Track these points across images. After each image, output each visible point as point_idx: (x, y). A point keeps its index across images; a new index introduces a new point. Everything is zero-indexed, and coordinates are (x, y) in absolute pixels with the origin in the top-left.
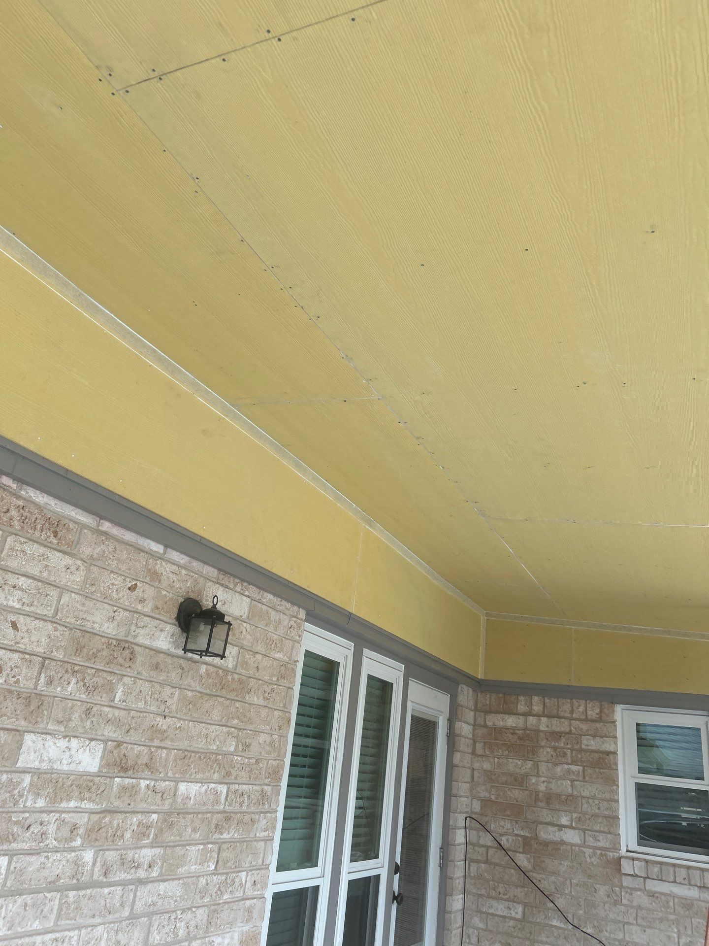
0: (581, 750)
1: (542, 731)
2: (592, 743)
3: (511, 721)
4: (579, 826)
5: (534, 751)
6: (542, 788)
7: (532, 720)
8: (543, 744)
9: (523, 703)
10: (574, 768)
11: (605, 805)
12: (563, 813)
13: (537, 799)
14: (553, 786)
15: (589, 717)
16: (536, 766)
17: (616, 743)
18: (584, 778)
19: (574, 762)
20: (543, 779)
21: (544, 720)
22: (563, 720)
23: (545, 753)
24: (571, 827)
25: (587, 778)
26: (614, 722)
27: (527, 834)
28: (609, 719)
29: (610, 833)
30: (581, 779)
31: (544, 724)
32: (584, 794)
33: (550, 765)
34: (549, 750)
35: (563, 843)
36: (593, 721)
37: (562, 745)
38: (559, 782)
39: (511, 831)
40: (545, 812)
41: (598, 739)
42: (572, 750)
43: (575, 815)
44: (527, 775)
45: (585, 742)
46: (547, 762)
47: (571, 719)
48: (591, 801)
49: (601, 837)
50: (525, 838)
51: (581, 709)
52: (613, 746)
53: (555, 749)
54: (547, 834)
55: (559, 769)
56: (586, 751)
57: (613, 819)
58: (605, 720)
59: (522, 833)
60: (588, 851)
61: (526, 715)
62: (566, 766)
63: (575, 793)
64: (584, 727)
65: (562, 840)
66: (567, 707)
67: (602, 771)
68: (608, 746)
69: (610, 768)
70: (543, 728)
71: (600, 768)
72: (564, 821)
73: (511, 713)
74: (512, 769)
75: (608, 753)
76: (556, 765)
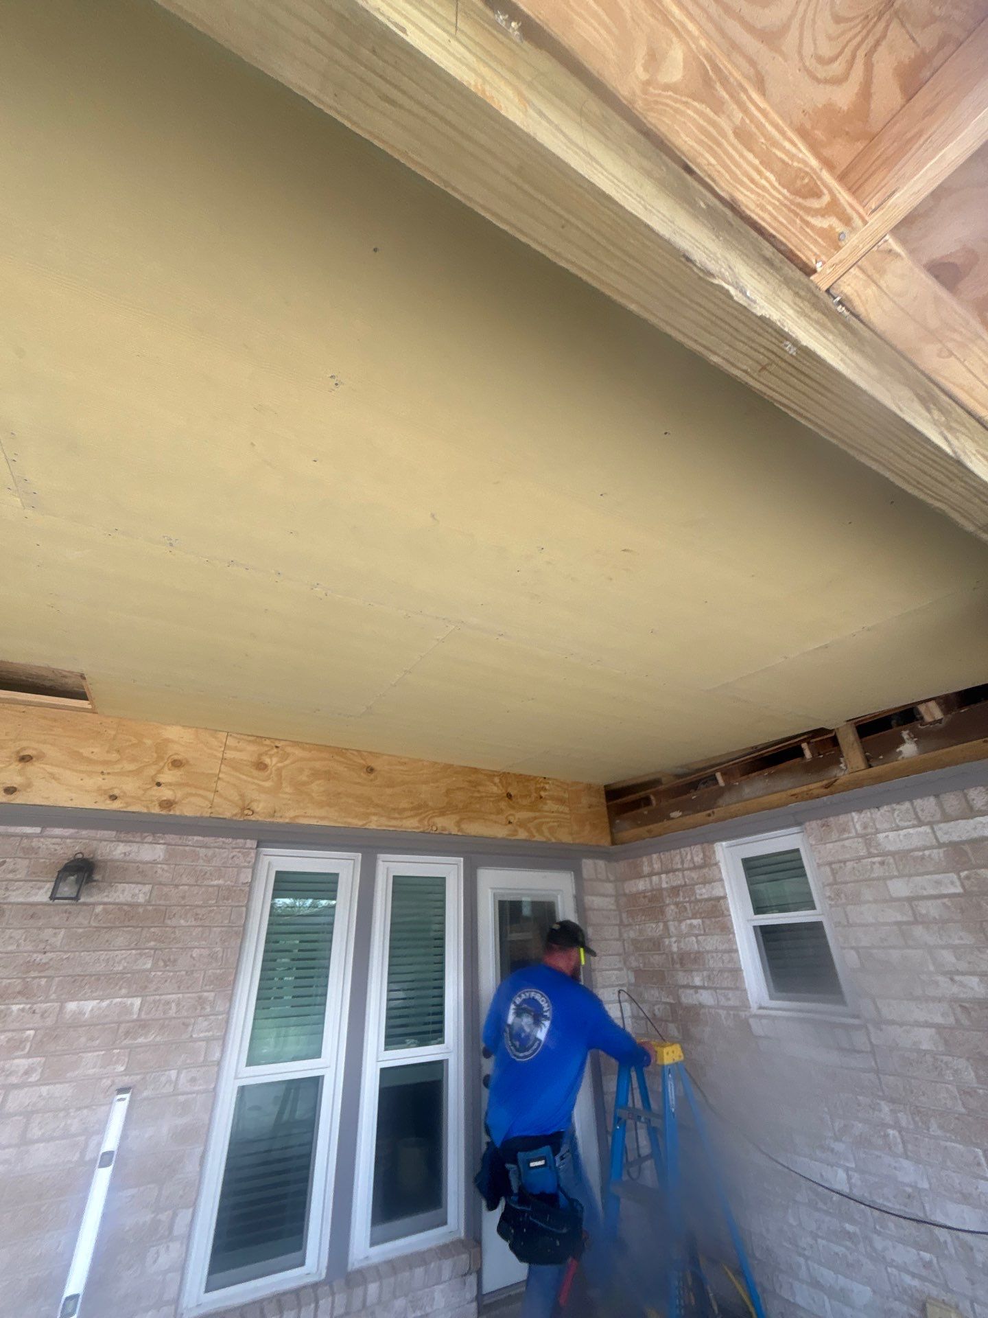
0: (698, 901)
1: (665, 889)
2: (704, 891)
3: (641, 885)
4: (711, 985)
5: (662, 912)
6: (675, 949)
7: (655, 878)
8: (667, 902)
9: (646, 864)
10: (695, 922)
11: (726, 957)
12: (695, 973)
13: (673, 962)
14: (682, 945)
15: (696, 864)
16: (666, 928)
17: (723, 887)
18: (705, 931)
19: (694, 917)
20: (674, 939)
21: (663, 876)
22: (677, 873)
23: (671, 910)
24: (703, 988)
25: (707, 930)
26: (716, 864)
27: (672, 1001)
28: (713, 862)
29: (737, 988)
30: (702, 932)
31: (665, 881)
32: (708, 948)
33: (676, 923)
34: (672, 907)
35: (701, 1006)
36: (701, 867)
37: (682, 899)
38: (687, 939)
39: (659, 1000)
40: (681, 974)
41: (707, 885)
42: (690, 902)
43: (705, 973)
44: (661, 937)
45: (698, 891)
46: (673, 921)
47: (683, 870)
48: (714, 955)
49: (730, 994)
50: (671, 1004)
51: (689, 857)
52: (721, 890)
53: (677, 904)
54: (688, 998)
55: (683, 926)
56: (700, 901)
57: (736, 972)
58: (709, 863)
59: (668, 1000)
60: (723, 1013)
61: (650, 875)
62: (688, 922)
63: (701, 949)
64: (694, 875)
65: (700, 1004)
66: (678, 858)
67: (717, 919)
68: (718, 892)
69: (723, 915)
70: (664, 885)
71: (716, 917)
72: (697, 981)
73: (640, 876)
74: (650, 934)
75: (719, 899)
76: (680, 922)
